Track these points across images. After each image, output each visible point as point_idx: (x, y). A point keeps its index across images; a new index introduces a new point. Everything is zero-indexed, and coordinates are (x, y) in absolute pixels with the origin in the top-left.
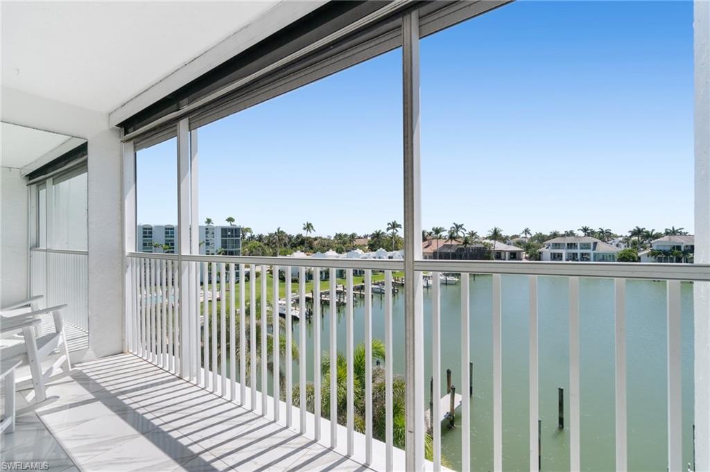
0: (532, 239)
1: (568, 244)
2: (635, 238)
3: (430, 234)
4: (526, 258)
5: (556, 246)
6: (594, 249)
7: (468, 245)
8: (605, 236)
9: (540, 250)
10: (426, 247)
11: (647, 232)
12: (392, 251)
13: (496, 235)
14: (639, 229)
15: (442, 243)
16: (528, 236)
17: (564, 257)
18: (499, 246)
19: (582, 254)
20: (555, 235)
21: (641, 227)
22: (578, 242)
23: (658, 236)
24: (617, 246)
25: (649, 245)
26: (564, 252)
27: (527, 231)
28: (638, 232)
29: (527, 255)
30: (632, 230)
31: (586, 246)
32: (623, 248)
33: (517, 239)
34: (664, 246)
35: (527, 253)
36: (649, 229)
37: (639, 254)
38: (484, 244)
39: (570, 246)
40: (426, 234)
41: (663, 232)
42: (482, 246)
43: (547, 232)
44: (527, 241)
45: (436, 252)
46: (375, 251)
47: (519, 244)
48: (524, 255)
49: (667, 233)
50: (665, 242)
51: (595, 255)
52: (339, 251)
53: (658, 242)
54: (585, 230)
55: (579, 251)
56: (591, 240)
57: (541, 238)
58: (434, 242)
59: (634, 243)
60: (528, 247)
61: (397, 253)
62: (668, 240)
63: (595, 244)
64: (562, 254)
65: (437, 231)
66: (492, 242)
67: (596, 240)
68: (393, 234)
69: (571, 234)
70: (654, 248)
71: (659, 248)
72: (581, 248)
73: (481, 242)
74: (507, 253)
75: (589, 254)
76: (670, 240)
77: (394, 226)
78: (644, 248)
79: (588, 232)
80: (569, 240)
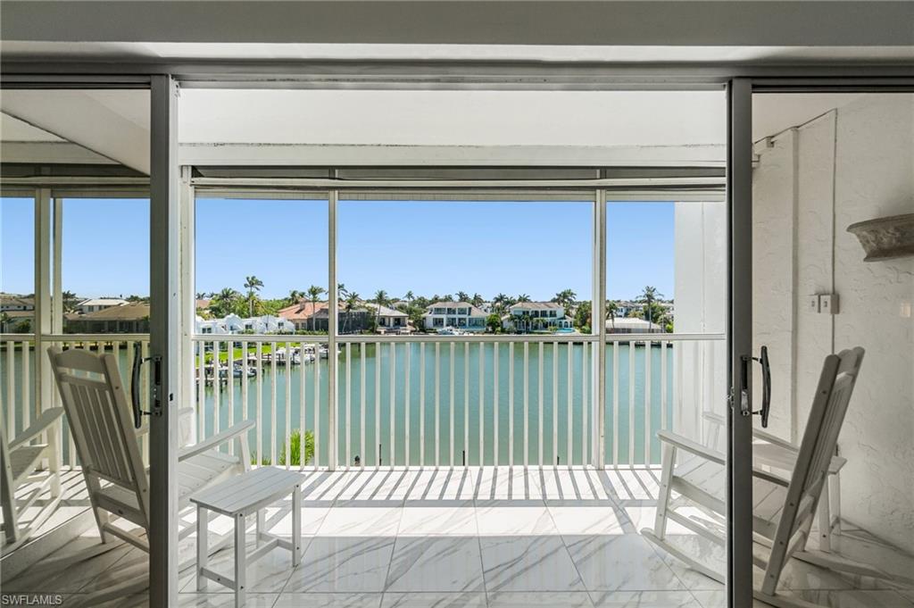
0: (414, 303)
1: (448, 309)
2: (498, 304)
3: (302, 295)
4: (410, 324)
5: (438, 311)
6: (469, 314)
7: (351, 310)
8: (477, 301)
9: (423, 315)
10: (298, 312)
11: (507, 298)
12: (249, 317)
13: (381, 299)
14: (501, 296)
15: (319, 306)
16: (411, 300)
17: (445, 323)
18: (384, 311)
19: (460, 319)
20: (436, 300)
21: (503, 294)
22: (456, 307)
23: (512, 303)
24: (485, 311)
25: (508, 310)
26: (444, 317)
27: (409, 295)
28: (500, 299)
29: (411, 321)
30: (497, 296)
31: (462, 311)
32: (489, 314)
33: (398, 303)
34: (519, 311)
35: (409, 319)
36: (508, 296)
37: (503, 319)
38: (367, 308)
39: (450, 311)
40: (297, 295)
41: (517, 299)
42: (365, 311)
43: (429, 298)
44: (407, 304)
45: (312, 319)
46: (223, 317)
47: (401, 308)
48: (407, 321)
49: (520, 300)
50: (520, 308)
51: (470, 320)
53: (515, 308)
54: (461, 295)
55: (457, 316)
56: (465, 305)
57: (423, 303)
58: (309, 306)
59: (498, 308)
60: (410, 312)
61: (258, 319)
63: (470, 309)
64: (442, 319)
65: (314, 292)
66: (377, 306)
67: (471, 306)
68: (251, 294)
69: (448, 299)
70: (512, 312)
71: (517, 314)
72: (459, 313)
73: (364, 307)
74: (392, 319)
75: (465, 319)
76: (522, 306)
77: (253, 282)
78: (505, 313)
79: (463, 298)
80: (448, 305)
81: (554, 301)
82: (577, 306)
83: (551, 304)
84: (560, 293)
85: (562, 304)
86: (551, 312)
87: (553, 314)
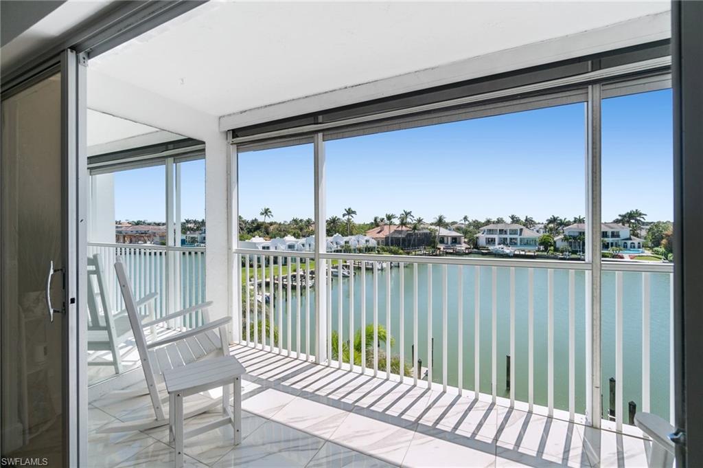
0: (470, 225)
1: (500, 230)
2: (551, 225)
3: (382, 220)
4: (465, 242)
5: (490, 231)
6: (521, 235)
7: (416, 231)
8: (529, 223)
9: (477, 235)
10: (379, 233)
11: (561, 220)
12: (347, 236)
13: (440, 222)
14: (554, 218)
15: (393, 228)
16: (467, 223)
17: (497, 242)
18: (443, 232)
19: (511, 239)
20: (488, 222)
21: (556, 216)
22: (508, 229)
23: (568, 224)
24: (538, 231)
25: (562, 231)
26: (496, 237)
27: (465, 218)
28: (553, 220)
29: (466, 240)
30: (549, 218)
31: (514, 232)
32: (541, 234)
33: (456, 225)
34: (574, 232)
35: (465, 238)
36: (562, 217)
37: (555, 239)
38: (430, 229)
39: (501, 231)
40: (378, 220)
41: (572, 220)
42: (428, 231)
43: (483, 220)
44: (463, 226)
45: (388, 237)
46: (332, 236)
47: (458, 229)
48: (463, 240)
49: (575, 222)
50: (575, 229)
51: (521, 240)
52: (297, 236)
53: (570, 228)
54: (513, 217)
55: (508, 236)
56: (517, 227)
57: (477, 225)
58: (386, 228)
59: (551, 229)
60: (465, 232)
61: (353, 238)
62: (576, 227)
63: (521, 230)
64: (494, 239)
65: (389, 218)
66: (438, 228)
67: (523, 227)
68: (349, 220)
69: (500, 221)
70: (566, 233)
71: (572, 234)
72: (510, 234)
73: (427, 228)
74: (449, 238)
75: (516, 239)
76: (578, 226)
77: (350, 212)
78: (558, 233)
79: (515, 220)
80: (500, 227)
81: (617, 221)
82: (648, 227)
83: (615, 225)
84: (624, 213)
85: (627, 225)
86: (613, 233)
87: (614, 235)
